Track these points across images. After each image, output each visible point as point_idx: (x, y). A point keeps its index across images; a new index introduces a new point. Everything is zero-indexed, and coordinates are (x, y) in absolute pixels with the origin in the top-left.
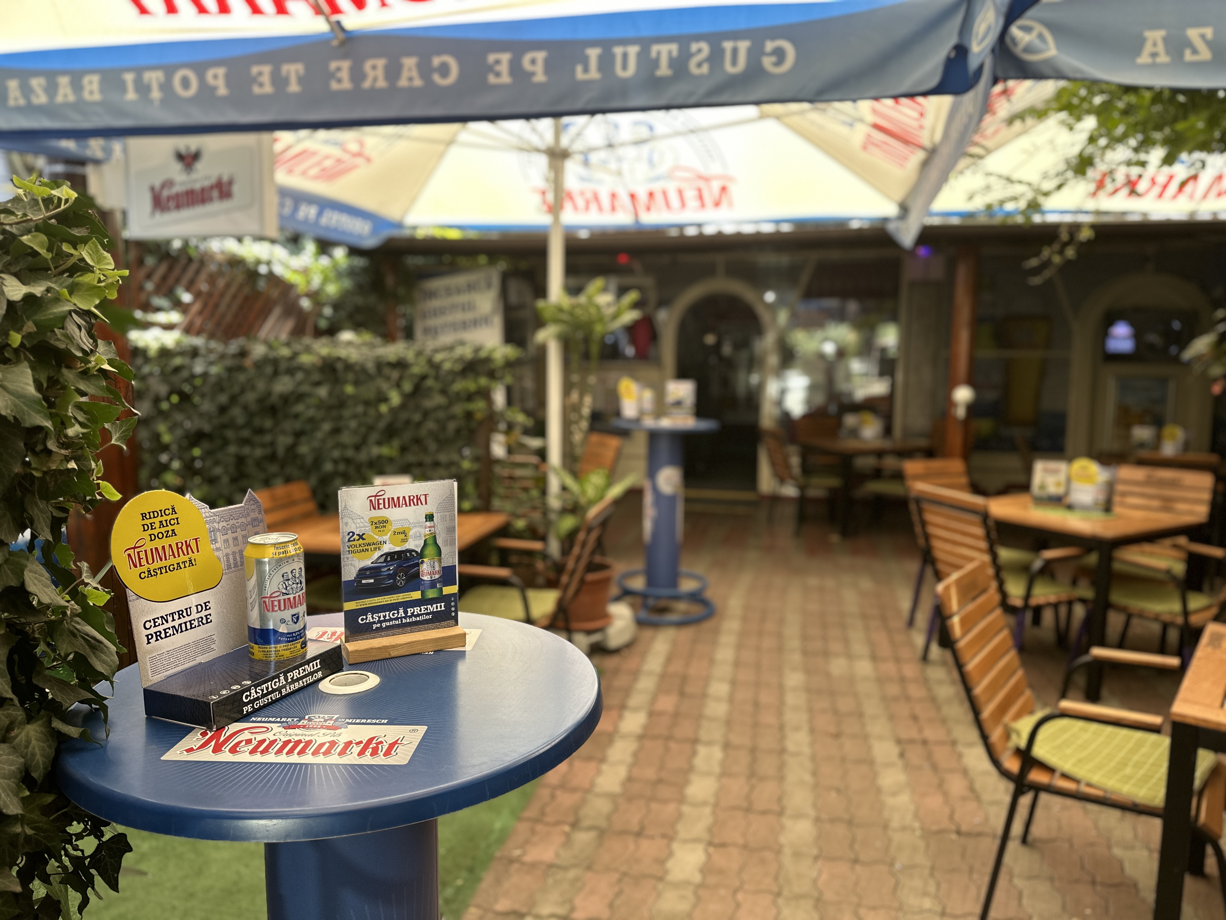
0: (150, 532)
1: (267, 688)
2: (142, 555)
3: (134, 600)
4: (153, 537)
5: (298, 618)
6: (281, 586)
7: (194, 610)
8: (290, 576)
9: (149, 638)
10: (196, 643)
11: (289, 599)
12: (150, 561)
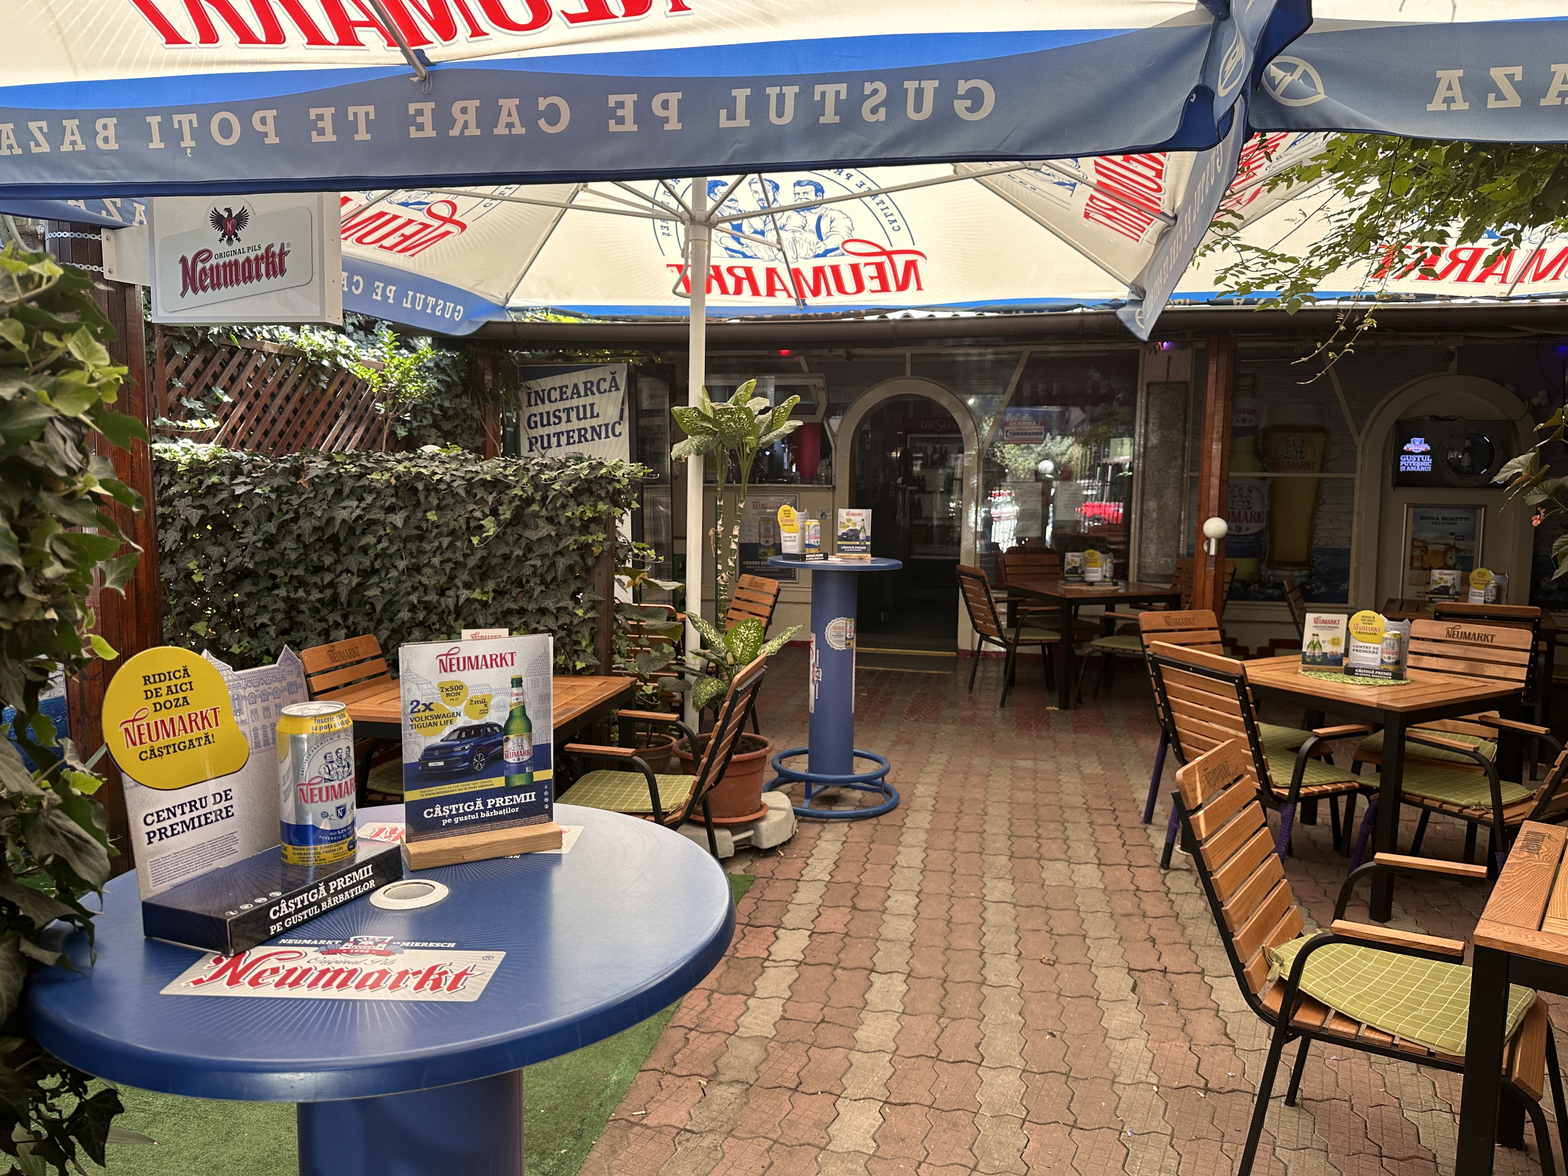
0: (155, 700)
1: (302, 902)
2: (144, 729)
3: (132, 787)
4: (158, 707)
5: (344, 812)
6: (322, 770)
7: (211, 800)
8: (335, 757)
9: (150, 836)
10: (213, 843)
11: (333, 787)
12: (154, 737)
